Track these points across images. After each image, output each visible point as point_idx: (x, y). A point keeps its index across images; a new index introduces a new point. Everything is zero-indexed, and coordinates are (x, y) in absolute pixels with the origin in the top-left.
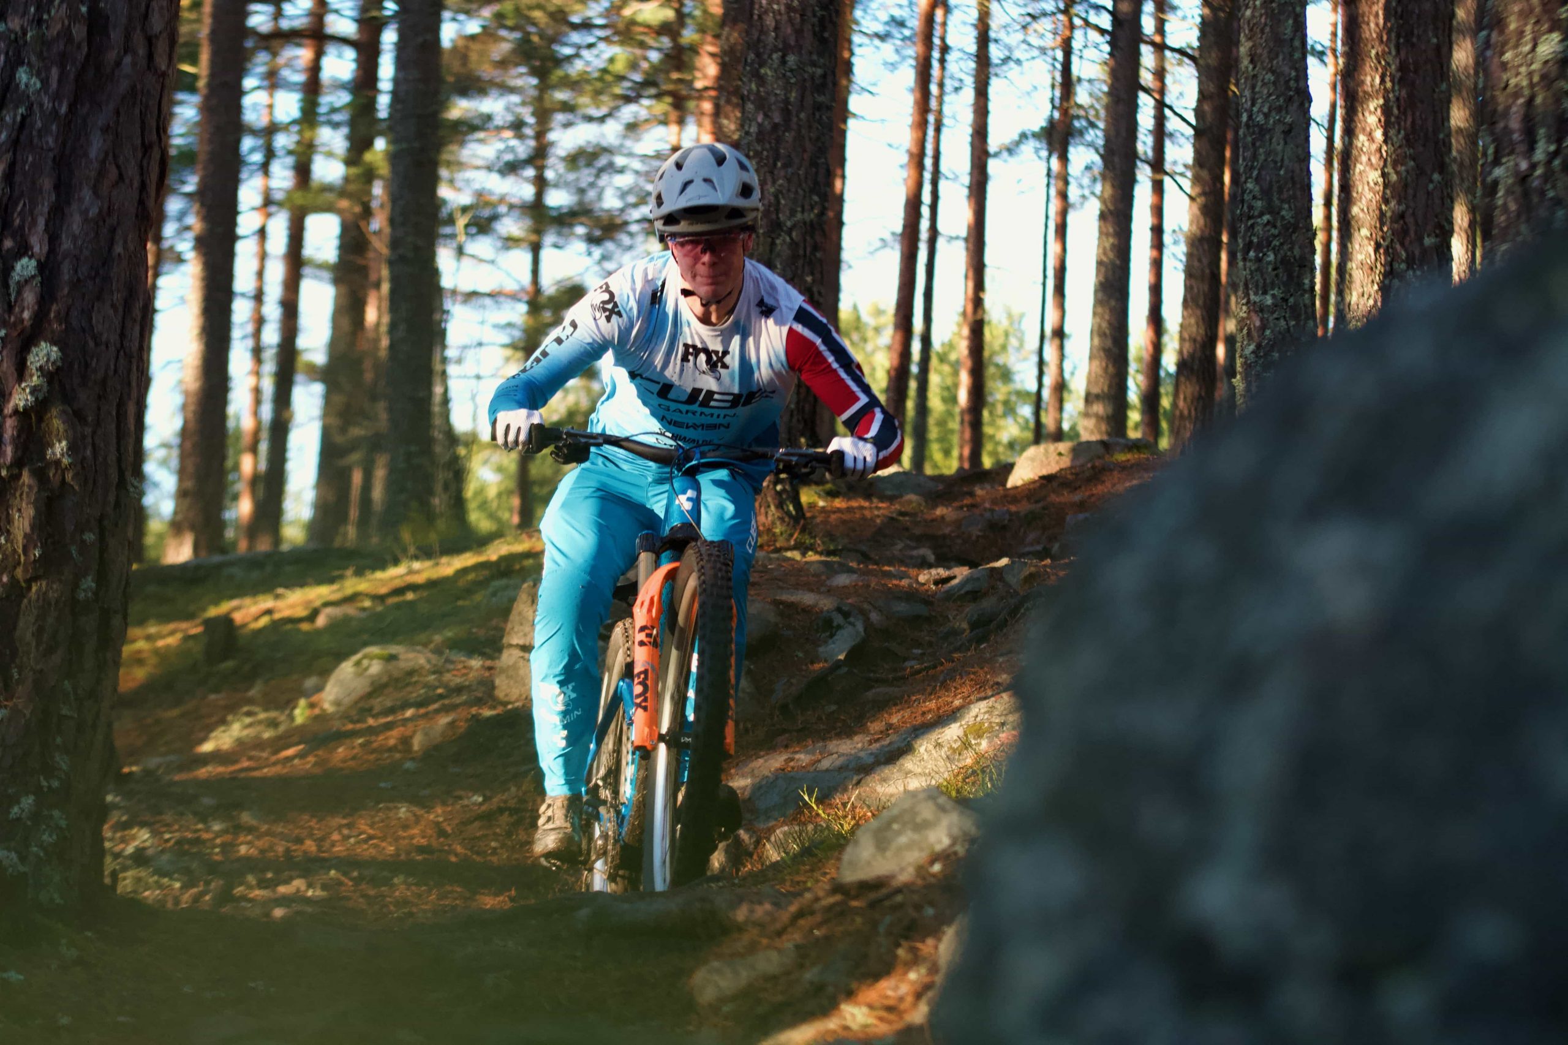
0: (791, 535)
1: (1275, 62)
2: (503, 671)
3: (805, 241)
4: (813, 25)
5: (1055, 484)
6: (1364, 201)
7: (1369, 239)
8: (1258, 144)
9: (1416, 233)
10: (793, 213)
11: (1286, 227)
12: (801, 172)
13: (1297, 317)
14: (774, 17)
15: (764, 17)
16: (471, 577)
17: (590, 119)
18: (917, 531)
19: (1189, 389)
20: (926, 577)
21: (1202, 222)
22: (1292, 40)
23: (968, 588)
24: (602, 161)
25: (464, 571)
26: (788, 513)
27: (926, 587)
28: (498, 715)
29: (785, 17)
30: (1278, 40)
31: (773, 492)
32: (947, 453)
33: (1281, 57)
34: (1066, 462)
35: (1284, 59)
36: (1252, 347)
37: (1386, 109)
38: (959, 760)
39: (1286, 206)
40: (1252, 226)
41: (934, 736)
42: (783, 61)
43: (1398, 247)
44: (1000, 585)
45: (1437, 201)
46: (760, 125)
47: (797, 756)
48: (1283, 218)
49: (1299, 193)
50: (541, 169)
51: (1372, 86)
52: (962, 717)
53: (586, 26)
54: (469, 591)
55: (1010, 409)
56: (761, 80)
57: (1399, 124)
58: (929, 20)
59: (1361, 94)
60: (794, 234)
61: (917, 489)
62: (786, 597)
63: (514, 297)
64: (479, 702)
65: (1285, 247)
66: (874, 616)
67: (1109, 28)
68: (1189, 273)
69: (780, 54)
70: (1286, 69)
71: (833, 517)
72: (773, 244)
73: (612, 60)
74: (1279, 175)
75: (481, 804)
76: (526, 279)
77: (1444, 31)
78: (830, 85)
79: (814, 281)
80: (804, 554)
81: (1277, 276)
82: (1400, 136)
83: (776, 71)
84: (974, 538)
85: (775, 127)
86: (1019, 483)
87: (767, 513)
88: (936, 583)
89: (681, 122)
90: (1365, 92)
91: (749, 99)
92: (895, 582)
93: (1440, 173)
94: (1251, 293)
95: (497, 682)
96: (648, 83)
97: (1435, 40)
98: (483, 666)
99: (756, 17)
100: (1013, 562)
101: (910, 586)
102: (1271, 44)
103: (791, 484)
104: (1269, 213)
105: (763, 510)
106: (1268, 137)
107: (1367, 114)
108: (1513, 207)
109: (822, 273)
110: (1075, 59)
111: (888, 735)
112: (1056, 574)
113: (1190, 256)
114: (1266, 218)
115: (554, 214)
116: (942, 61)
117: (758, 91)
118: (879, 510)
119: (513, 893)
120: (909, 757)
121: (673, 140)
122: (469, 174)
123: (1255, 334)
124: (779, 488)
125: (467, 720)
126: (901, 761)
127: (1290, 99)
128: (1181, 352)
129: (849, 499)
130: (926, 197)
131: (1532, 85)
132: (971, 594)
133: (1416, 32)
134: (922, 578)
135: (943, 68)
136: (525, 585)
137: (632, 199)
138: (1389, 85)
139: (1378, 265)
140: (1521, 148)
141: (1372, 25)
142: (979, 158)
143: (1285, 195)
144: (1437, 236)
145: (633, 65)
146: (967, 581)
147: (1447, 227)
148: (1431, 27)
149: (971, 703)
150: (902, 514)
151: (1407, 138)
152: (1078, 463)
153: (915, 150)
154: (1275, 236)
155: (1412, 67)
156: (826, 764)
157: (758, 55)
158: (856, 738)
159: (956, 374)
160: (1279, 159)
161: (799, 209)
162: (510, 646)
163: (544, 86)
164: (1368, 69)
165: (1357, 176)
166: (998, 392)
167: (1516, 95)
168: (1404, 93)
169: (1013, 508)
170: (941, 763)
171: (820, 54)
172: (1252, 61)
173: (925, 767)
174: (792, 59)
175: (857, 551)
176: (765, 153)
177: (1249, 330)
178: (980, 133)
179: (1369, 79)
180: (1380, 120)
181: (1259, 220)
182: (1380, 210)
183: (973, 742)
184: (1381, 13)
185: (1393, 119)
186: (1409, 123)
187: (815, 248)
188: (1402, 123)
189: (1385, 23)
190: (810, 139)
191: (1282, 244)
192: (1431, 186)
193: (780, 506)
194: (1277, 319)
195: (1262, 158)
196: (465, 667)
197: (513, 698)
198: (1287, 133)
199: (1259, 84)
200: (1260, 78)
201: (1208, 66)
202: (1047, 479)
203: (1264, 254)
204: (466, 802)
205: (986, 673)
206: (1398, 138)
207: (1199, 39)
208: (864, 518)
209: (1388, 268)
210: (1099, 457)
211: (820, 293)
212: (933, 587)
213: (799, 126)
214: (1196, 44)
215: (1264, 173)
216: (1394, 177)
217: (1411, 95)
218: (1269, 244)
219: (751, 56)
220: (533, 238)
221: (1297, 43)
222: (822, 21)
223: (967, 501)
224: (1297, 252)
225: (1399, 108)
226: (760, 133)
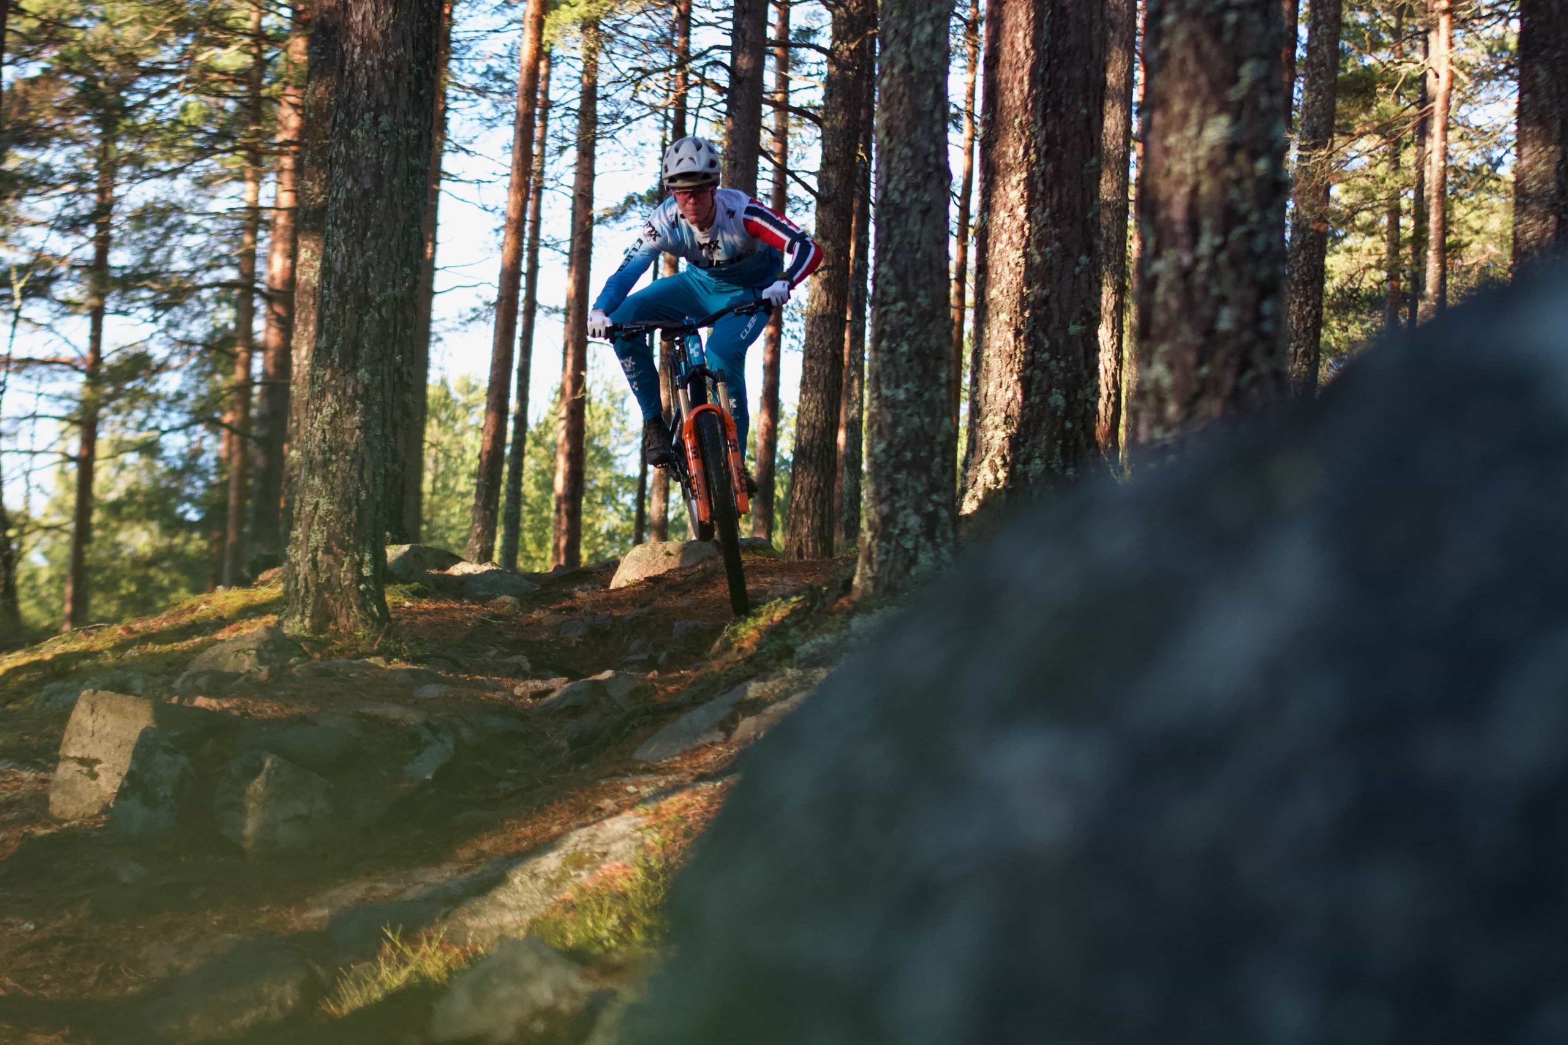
0: (375, 639)
1: (913, 136)
2: (58, 786)
3: (395, 318)
4: (409, 84)
5: (662, 587)
6: (1004, 284)
7: (1009, 324)
8: (893, 224)
9: (1060, 321)
10: (383, 289)
11: (922, 316)
12: (392, 243)
13: (932, 414)
14: (366, 73)
15: (356, 74)
16: (22, 678)
17: (160, 174)
18: (512, 636)
19: (807, 480)
20: (522, 690)
21: (824, 298)
22: (932, 112)
23: (569, 702)
24: (173, 219)
25: (16, 671)
26: (372, 615)
27: (522, 700)
28: (52, 834)
29: (378, 75)
30: (918, 113)
31: (355, 592)
32: (541, 543)
33: (920, 130)
34: (674, 563)
35: (923, 133)
36: (882, 446)
37: (1030, 183)
38: (557, 893)
39: (922, 293)
40: (885, 313)
41: (530, 865)
42: (376, 122)
43: (1041, 335)
44: (603, 700)
45: (1085, 286)
46: (349, 191)
47: (380, 885)
48: (919, 305)
49: (936, 279)
50: (104, 227)
51: (1015, 158)
52: (560, 846)
53: (155, 71)
54: (19, 695)
55: (609, 495)
56: (352, 142)
57: (1044, 201)
58: (533, 74)
59: (1002, 167)
60: (384, 311)
61: (513, 590)
62: (367, 710)
63: (72, 365)
64: (32, 820)
65: (921, 337)
66: (465, 732)
67: (727, 85)
68: (809, 355)
69: (372, 113)
70: (925, 143)
71: (420, 619)
72: (361, 321)
73: (184, 109)
74: (915, 259)
75: (32, 932)
76: (84, 345)
77: (1095, 100)
78: (425, 147)
79: (403, 360)
80: (388, 661)
81: (911, 368)
82: (1045, 215)
83: (367, 132)
84: (573, 645)
85: (366, 193)
86: (624, 584)
87: (348, 614)
88: (533, 696)
89: (258, 179)
90: (1007, 165)
91: (337, 162)
92: (490, 695)
93: (1089, 255)
94: (883, 386)
95: (52, 798)
96: (223, 135)
97: (1084, 111)
98: (36, 778)
99: (347, 73)
100: (617, 676)
101: (505, 699)
102: (910, 116)
103: (376, 583)
104: (905, 299)
105: (344, 611)
106: (903, 217)
107: (1008, 188)
108: (1174, 304)
109: (412, 352)
110: (690, 120)
111: (479, 864)
112: (665, 690)
113: (810, 335)
114: (901, 305)
115: (118, 274)
116: (544, 118)
117: (348, 154)
118: (469, 612)
119: (67, 1031)
120: (502, 889)
121: (249, 197)
122: (26, 231)
123: (886, 432)
124: (362, 587)
125: (17, 839)
126: (493, 893)
127: (928, 177)
128: (798, 439)
129: (438, 600)
130: (524, 267)
131: (1197, 172)
132: (573, 709)
133: (1064, 101)
134: (518, 691)
135: (545, 127)
136: (85, 693)
137: (202, 261)
138: (1033, 157)
139: (1018, 351)
140: (1185, 241)
141: (1016, 92)
142: (583, 224)
143: (921, 281)
144: (1083, 324)
145: (208, 118)
146: (565, 695)
147: (1095, 314)
148: (1081, 96)
149: (570, 830)
150: (496, 617)
151: (1052, 216)
152: (687, 564)
153: (514, 215)
154: (909, 325)
155: (1059, 140)
156: (411, 894)
157: (348, 114)
158: (445, 867)
159: (552, 458)
160: (916, 239)
161: (390, 283)
162: (68, 758)
163: (109, 136)
164: (1010, 140)
165: (996, 256)
166: (598, 477)
167: (1180, 182)
168: (1050, 167)
169: (617, 613)
170: (537, 896)
171: (416, 115)
172: (888, 134)
173: (520, 900)
174: (385, 120)
175: (446, 658)
176: (354, 221)
177: (880, 427)
178: (584, 197)
179: (1011, 150)
180: (1022, 196)
181: (893, 308)
182: (1021, 292)
183: (573, 873)
184: (1026, 78)
185: (1038, 196)
186: (1055, 200)
187: (406, 325)
188: (1048, 201)
189: (1030, 91)
190: (403, 207)
191: (917, 334)
192: (1077, 269)
193: (363, 607)
194: (911, 415)
195: (897, 239)
196: (16, 779)
197: (69, 815)
198: (926, 212)
199: (896, 159)
200: (897, 152)
201: (833, 128)
202: (654, 581)
203: (898, 345)
204: (16, 930)
205: (587, 797)
206: (1042, 216)
207: (824, 98)
208: (453, 621)
209: (1029, 358)
210: (711, 558)
211: (409, 374)
212: (530, 701)
213: (392, 194)
214: (819, 102)
215: (899, 256)
216: (1038, 259)
217: (1057, 171)
218: (903, 333)
219: (341, 116)
220: (94, 301)
221: (937, 115)
222: (418, 78)
223: (567, 603)
224: (933, 342)
225: (1044, 183)
226: (348, 200)
